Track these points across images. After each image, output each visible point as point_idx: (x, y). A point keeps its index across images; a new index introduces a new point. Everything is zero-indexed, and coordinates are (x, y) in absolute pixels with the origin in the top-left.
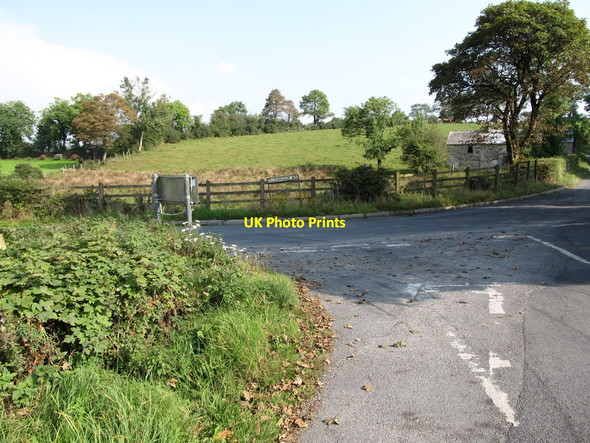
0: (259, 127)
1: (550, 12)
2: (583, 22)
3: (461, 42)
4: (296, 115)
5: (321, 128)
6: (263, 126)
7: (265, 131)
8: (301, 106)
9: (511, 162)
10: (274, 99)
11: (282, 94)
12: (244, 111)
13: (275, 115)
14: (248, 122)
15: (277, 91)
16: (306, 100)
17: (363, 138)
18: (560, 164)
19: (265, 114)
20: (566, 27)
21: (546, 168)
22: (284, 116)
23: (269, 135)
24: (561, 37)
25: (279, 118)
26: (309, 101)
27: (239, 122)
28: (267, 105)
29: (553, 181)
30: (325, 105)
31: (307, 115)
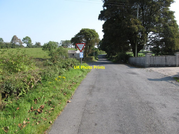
0: (10, 46)
1: (92, 31)
2: (97, 33)
3: (77, 34)
4: (21, 43)
5: (29, 47)
6: (11, 46)
7: (12, 47)
8: (23, 41)
9: (86, 57)
10: (14, 38)
11: (17, 37)
12: (3, 41)
13: (15, 43)
14: (7, 45)
15: (15, 36)
16: (24, 39)
17: (48, 51)
18: (94, 58)
19: (12, 42)
20: (95, 34)
21: (92, 58)
22: (18, 43)
23: (13, 49)
24: (94, 36)
25: (16, 44)
26: (25, 40)
27: (3, 44)
28: (12, 40)
29: (93, 60)
30: (30, 41)
31: (25, 44)
